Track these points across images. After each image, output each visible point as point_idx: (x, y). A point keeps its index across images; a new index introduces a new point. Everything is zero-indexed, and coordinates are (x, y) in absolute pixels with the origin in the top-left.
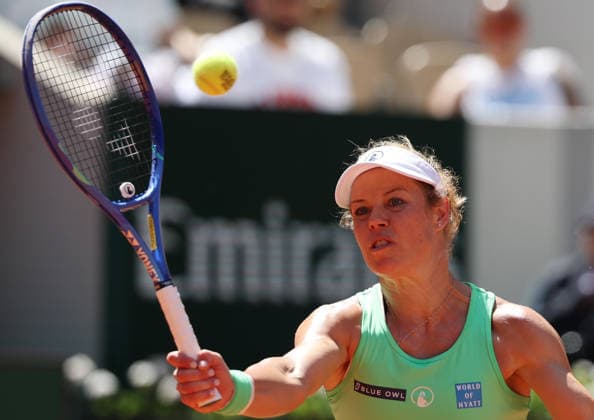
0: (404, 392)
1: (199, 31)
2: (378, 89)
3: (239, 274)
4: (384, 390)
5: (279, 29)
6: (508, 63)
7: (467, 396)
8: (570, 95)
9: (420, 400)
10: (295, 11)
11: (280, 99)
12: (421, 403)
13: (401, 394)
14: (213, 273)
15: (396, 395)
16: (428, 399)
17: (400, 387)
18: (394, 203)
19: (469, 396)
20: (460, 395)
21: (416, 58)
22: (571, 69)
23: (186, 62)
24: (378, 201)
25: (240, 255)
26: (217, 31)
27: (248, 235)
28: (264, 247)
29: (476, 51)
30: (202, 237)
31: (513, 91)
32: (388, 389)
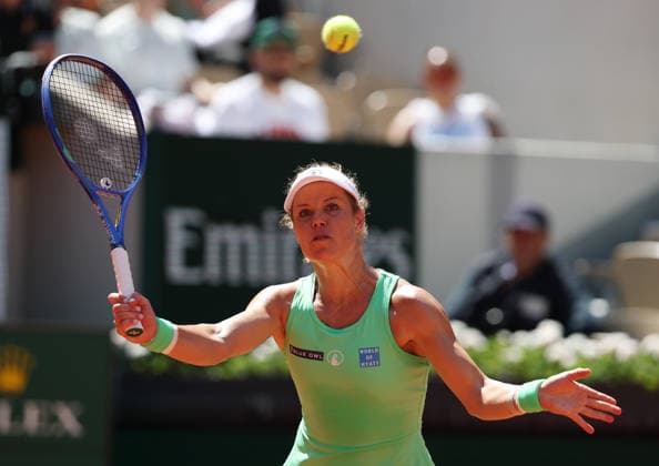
0: (322, 354)
1: (213, 81)
2: (348, 124)
3: (244, 263)
4: (308, 352)
5: (274, 79)
6: (448, 105)
7: (367, 358)
8: (494, 128)
9: (333, 360)
10: (286, 65)
11: (274, 131)
12: (334, 363)
13: (320, 356)
14: (224, 262)
15: (316, 356)
16: (338, 360)
17: (320, 350)
18: (331, 208)
19: (369, 358)
20: (363, 358)
21: (378, 101)
22: (495, 110)
23: (204, 104)
24: (319, 206)
25: (244, 249)
26: (226, 80)
27: (250, 235)
28: (262, 243)
29: (423, 96)
30: (216, 236)
31: (451, 126)
32: (310, 352)
